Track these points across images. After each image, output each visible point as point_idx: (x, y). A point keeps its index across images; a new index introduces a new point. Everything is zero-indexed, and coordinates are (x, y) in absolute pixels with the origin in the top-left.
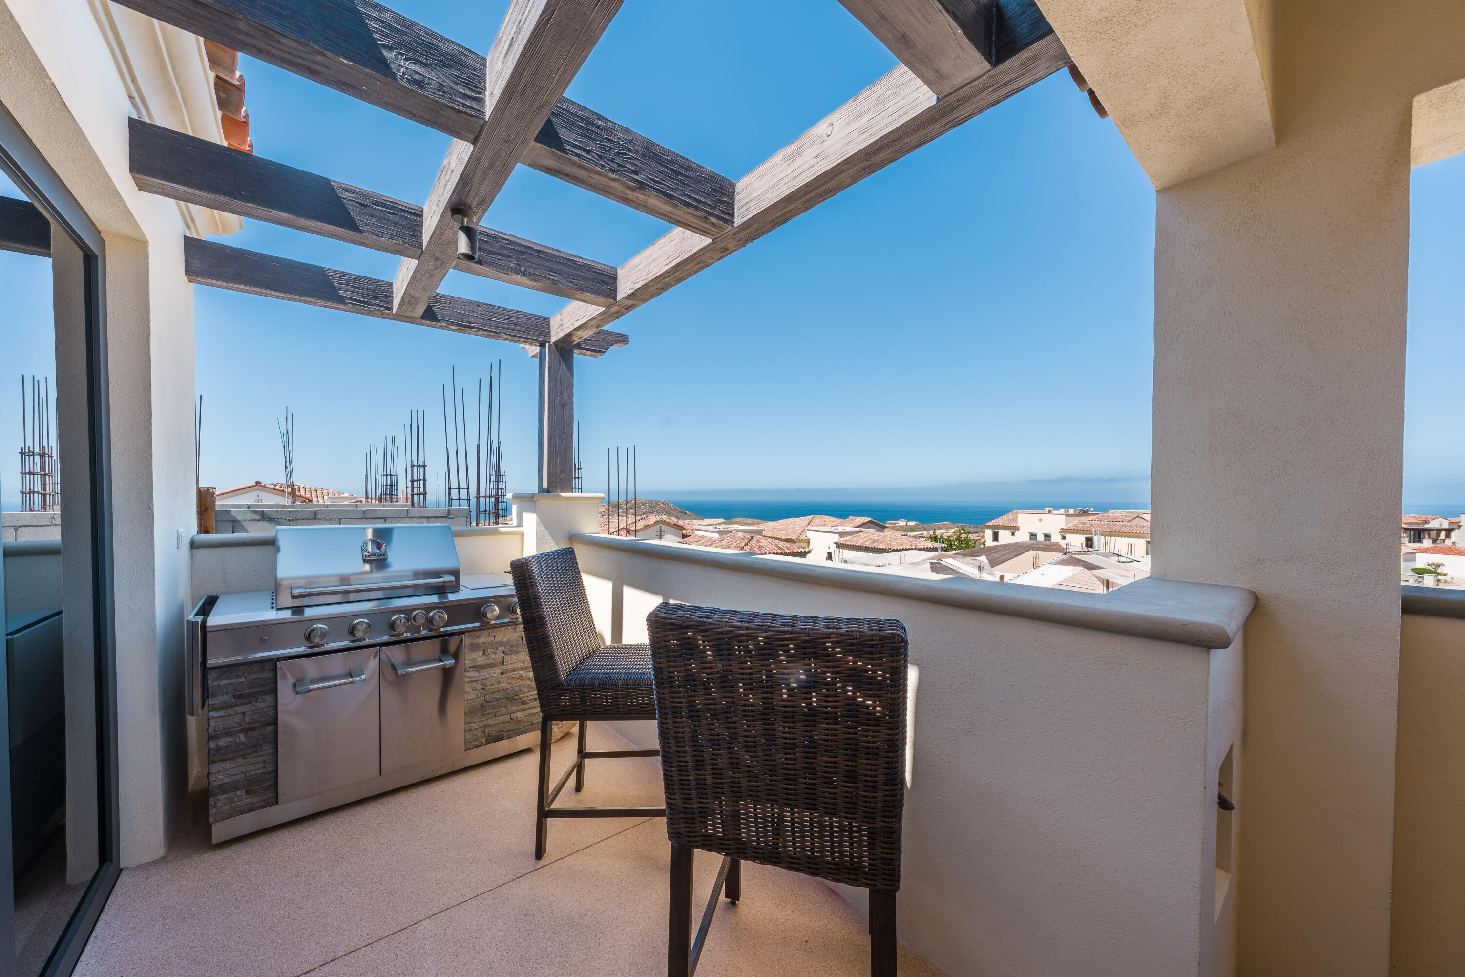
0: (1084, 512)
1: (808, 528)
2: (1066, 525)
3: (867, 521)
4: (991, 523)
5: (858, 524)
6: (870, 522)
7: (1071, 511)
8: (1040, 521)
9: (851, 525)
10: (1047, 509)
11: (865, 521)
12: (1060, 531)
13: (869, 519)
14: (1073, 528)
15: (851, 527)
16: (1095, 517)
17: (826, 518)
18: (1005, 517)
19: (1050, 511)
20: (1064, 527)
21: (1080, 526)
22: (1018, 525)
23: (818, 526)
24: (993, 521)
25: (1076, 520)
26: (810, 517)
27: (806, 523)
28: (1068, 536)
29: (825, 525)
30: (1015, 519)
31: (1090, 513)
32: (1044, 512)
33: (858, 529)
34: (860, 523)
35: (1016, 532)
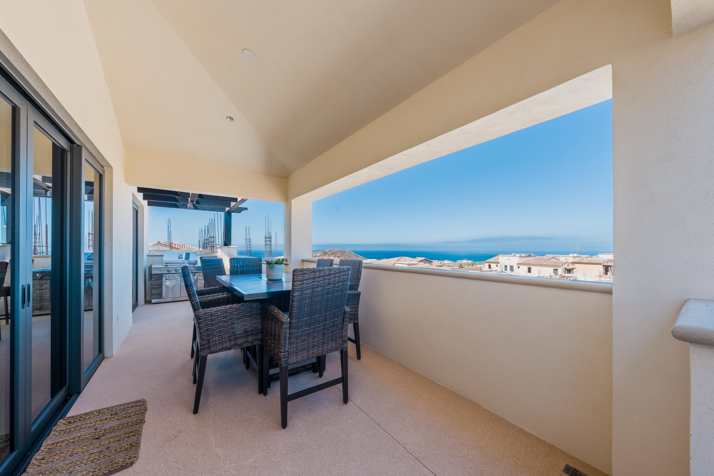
0: (529, 255)
1: (397, 262)
2: (519, 261)
3: (423, 259)
4: (487, 261)
5: (419, 261)
6: (425, 259)
7: (523, 255)
8: (509, 259)
9: (416, 261)
10: (513, 254)
11: (422, 259)
12: (517, 264)
13: (424, 258)
14: (522, 263)
15: (416, 262)
16: (534, 258)
17: (407, 258)
18: (494, 258)
19: (514, 255)
20: (518, 263)
21: (526, 262)
22: (499, 262)
23: (402, 261)
24: (489, 260)
25: (525, 259)
26: (400, 257)
27: (397, 260)
28: (521, 266)
29: (406, 261)
30: (498, 259)
31: (532, 256)
32: (512, 255)
33: (417, 263)
34: (420, 260)
35: (499, 265)
